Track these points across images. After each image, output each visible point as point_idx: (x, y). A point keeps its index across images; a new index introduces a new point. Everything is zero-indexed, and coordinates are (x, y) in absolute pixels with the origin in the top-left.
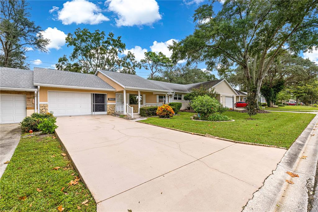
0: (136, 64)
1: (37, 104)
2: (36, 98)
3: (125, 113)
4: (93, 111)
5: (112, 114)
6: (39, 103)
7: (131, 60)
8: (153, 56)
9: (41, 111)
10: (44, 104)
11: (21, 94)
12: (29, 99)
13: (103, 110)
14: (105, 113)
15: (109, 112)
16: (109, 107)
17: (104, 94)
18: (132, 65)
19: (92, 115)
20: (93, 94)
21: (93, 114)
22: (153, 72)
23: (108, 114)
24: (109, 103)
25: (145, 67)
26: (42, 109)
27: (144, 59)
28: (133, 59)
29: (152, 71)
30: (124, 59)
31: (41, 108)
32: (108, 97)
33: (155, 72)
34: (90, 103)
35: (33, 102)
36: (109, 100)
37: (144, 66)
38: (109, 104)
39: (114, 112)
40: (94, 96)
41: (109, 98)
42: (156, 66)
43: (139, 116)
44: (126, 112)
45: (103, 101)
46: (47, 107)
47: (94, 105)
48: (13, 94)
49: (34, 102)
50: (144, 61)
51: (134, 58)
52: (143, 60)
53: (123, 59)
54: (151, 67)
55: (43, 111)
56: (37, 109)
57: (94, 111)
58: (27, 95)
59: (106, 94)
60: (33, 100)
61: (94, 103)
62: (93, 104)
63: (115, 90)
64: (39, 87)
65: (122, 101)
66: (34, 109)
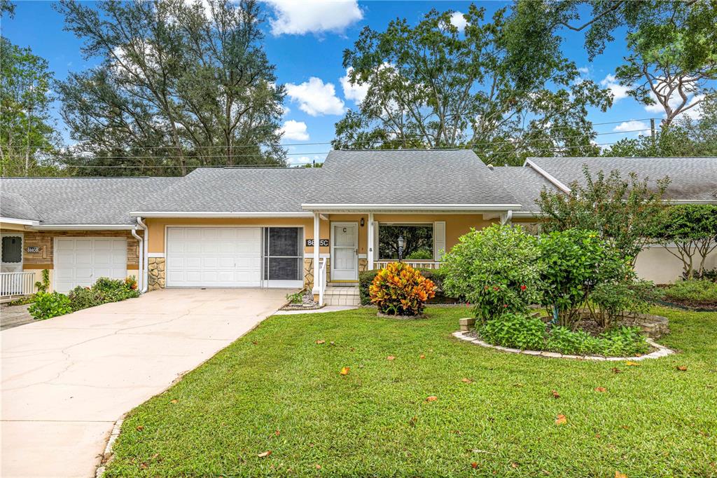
1: (143, 259)
2: (141, 244)
4: (263, 277)
6: (148, 255)
9: (149, 273)
10: (156, 258)
12: (130, 246)
13: (293, 275)
14: (299, 284)
17: (296, 228)
19: (261, 288)
20: (266, 229)
21: (265, 286)
23: (305, 289)
24: (307, 255)
26: (152, 270)
31: (151, 268)
32: (307, 235)
34: (259, 254)
35: (137, 253)
36: (307, 246)
40: (266, 236)
45: (293, 249)
46: (161, 266)
49: (139, 252)
55: (154, 273)
56: (143, 269)
57: (266, 279)
59: (302, 228)
60: (137, 248)
62: (264, 257)
64: (139, 219)
65: (354, 245)
66: (138, 269)
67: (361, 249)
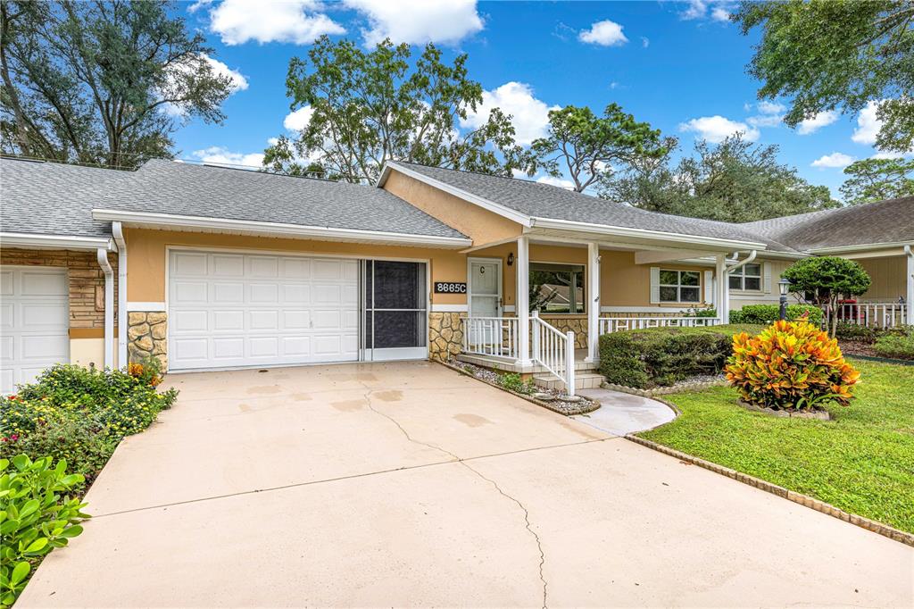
0: (516, 158)
1: (116, 314)
2: (110, 283)
3: (524, 362)
4: (364, 344)
5: (452, 358)
6: (126, 306)
7: (502, 143)
8: (582, 121)
9: (131, 344)
10: (147, 312)
11: (45, 264)
12: (80, 287)
13: (411, 339)
14: (420, 353)
15: (436, 348)
16: (436, 324)
17: (416, 265)
18: (503, 162)
19: (359, 364)
20: (369, 263)
21: (368, 358)
22: (579, 185)
23: (432, 360)
24: (436, 307)
25: (549, 169)
26: (139, 338)
27: (546, 137)
28: (509, 141)
29: (576, 180)
30: (475, 141)
31: (134, 333)
32: (434, 274)
33: (588, 184)
34: (355, 305)
35: (99, 302)
36: (436, 291)
37: (544, 164)
38: (438, 308)
39: (457, 349)
40: (369, 275)
41: (436, 284)
42: (595, 159)
43: (599, 379)
44: (531, 356)
45: (411, 297)
46: (159, 329)
47: (369, 313)
48: (11, 263)
49: (104, 300)
50: (546, 145)
51: (512, 137)
52: (543, 140)
53: (470, 141)
54: (571, 167)
55: (143, 344)
56: (116, 335)
57: (369, 346)
58: (72, 268)
59: (425, 264)
60: (99, 290)
61: (369, 306)
62: (365, 310)
63: (467, 242)
64: (117, 227)
65: (497, 293)
66: (103, 336)
67: (507, 299)
